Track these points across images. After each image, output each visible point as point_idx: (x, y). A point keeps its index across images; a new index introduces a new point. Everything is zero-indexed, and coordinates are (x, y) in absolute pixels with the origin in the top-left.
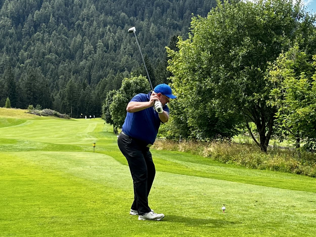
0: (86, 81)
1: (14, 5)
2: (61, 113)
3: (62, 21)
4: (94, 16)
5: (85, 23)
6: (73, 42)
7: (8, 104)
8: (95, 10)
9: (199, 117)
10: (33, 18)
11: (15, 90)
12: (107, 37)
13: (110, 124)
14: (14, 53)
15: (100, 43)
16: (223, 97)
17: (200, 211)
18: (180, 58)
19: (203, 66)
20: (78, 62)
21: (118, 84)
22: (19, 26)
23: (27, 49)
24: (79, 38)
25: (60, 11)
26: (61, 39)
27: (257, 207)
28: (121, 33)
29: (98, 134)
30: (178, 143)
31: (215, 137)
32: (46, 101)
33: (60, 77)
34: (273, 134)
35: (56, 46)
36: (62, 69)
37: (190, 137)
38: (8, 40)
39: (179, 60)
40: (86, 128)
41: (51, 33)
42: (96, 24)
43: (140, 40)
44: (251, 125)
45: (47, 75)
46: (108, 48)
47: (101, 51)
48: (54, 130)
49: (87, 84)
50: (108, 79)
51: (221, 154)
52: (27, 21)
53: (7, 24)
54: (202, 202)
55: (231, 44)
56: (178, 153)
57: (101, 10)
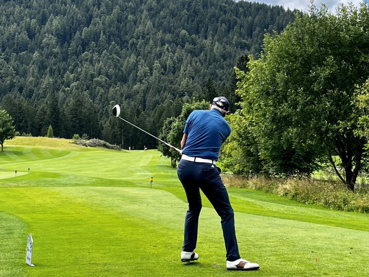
0: (140, 107)
1: (60, 21)
2: (111, 144)
3: (114, 40)
4: (150, 34)
5: (141, 41)
6: (125, 64)
7: (50, 133)
8: (152, 26)
9: (272, 149)
10: (81, 35)
11: (58, 117)
12: (165, 57)
13: (167, 156)
14: (58, 75)
15: (157, 64)
16: (301, 126)
17: (283, 259)
18: (250, 81)
19: (279, 88)
20: (131, 85)
21: (176, 111)
22: (65, 44)
23: (73, 70)
24: (132, 59)
25: (112, 28)
26: (113, 59)
27: (353, 255)
28: (181, 53)
29: (153, 168)
30: (248, 179)
31: (292, 172)
32: (94, 129)
33: (111, 103)
34: (361, 170)
35: (107, 67)
36: (113, 93)
37: (262, 172)
38: (52, 60)
39: (249, 82)
40: (139, 161)
41: (101, 52)
42: (153, 42)
43: (203, 61)
44: (334, 159)
45: (95, 100)
46: (165, 70)
47: (157, 73)
48: (103, 163)
49: (141, 110)
50: (166, 104)
51: (300, 193)
52: (74, 39)
53: (51, 42)
54: (286, 248)
55: (311, 64)
56: (248, 191)
57: (158, 26)
